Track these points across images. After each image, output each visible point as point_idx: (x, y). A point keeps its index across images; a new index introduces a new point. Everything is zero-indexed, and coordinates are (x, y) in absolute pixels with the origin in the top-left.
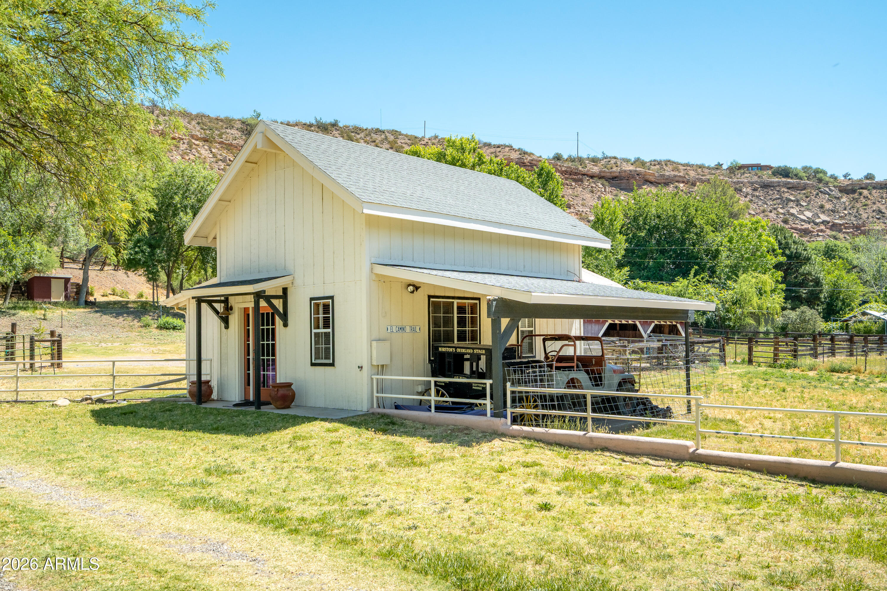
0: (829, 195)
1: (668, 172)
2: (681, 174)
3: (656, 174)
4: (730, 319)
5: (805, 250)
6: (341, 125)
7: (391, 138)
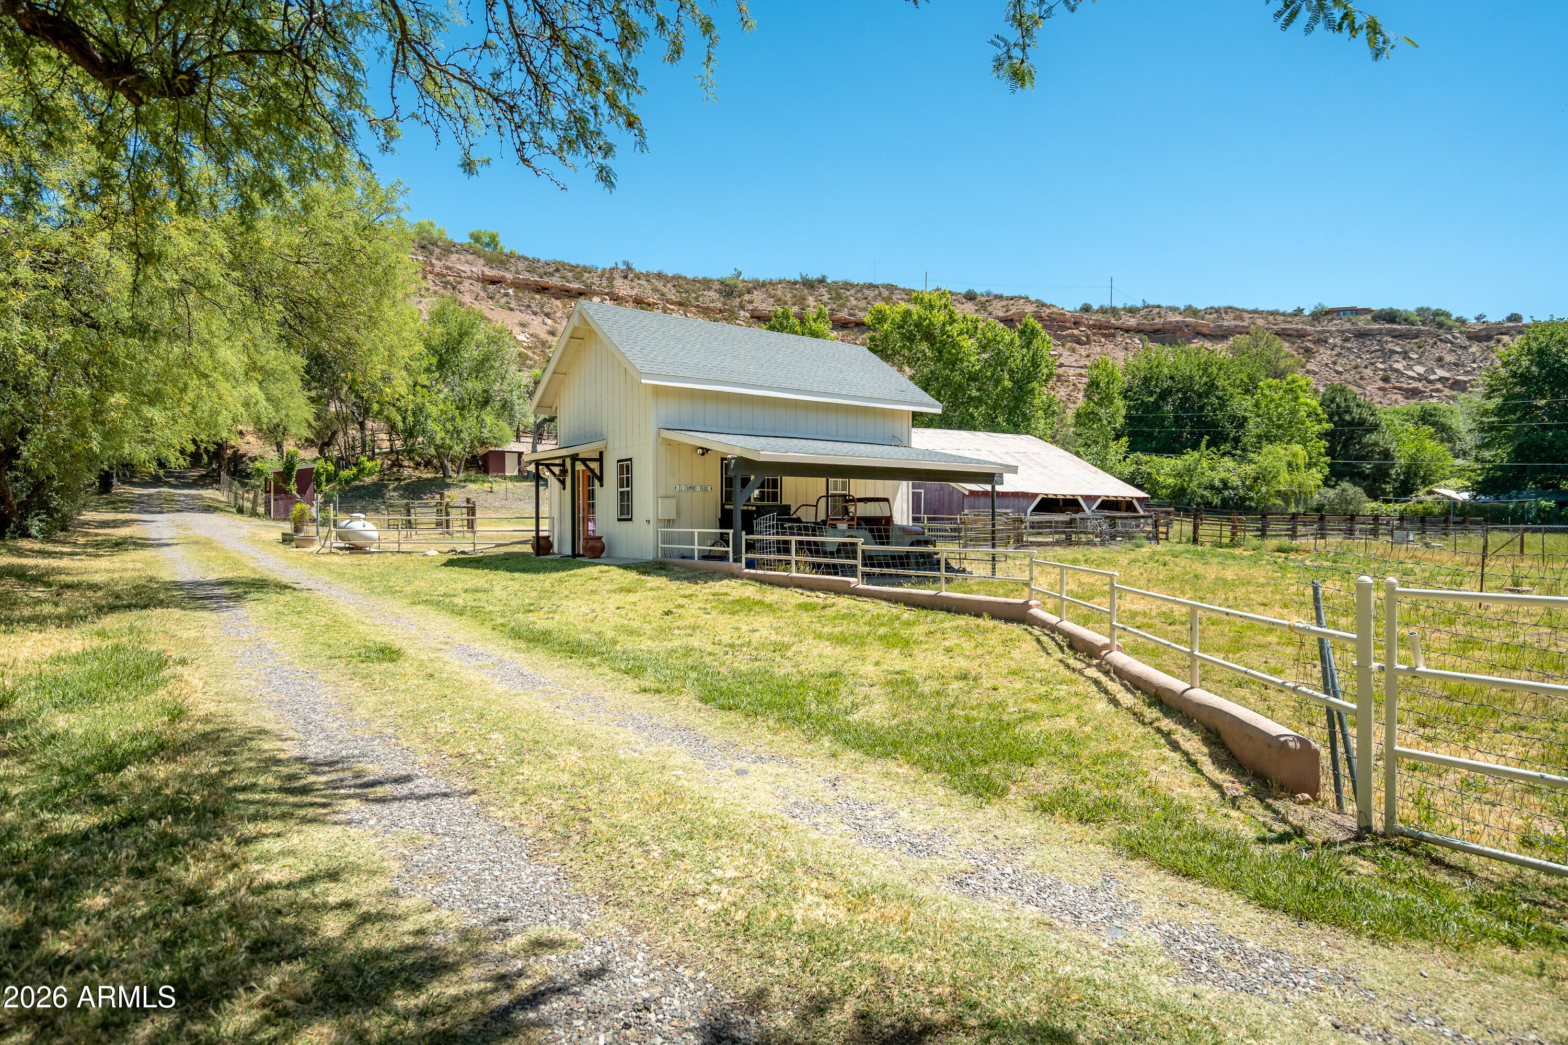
0: (1452, 343)
1: (1228, 322)
2: (1245, 324)
3: (1212, 325)
4: (1251, 499)
5: (1372, 415)
6: (829, 281)
7: (886, 293)
